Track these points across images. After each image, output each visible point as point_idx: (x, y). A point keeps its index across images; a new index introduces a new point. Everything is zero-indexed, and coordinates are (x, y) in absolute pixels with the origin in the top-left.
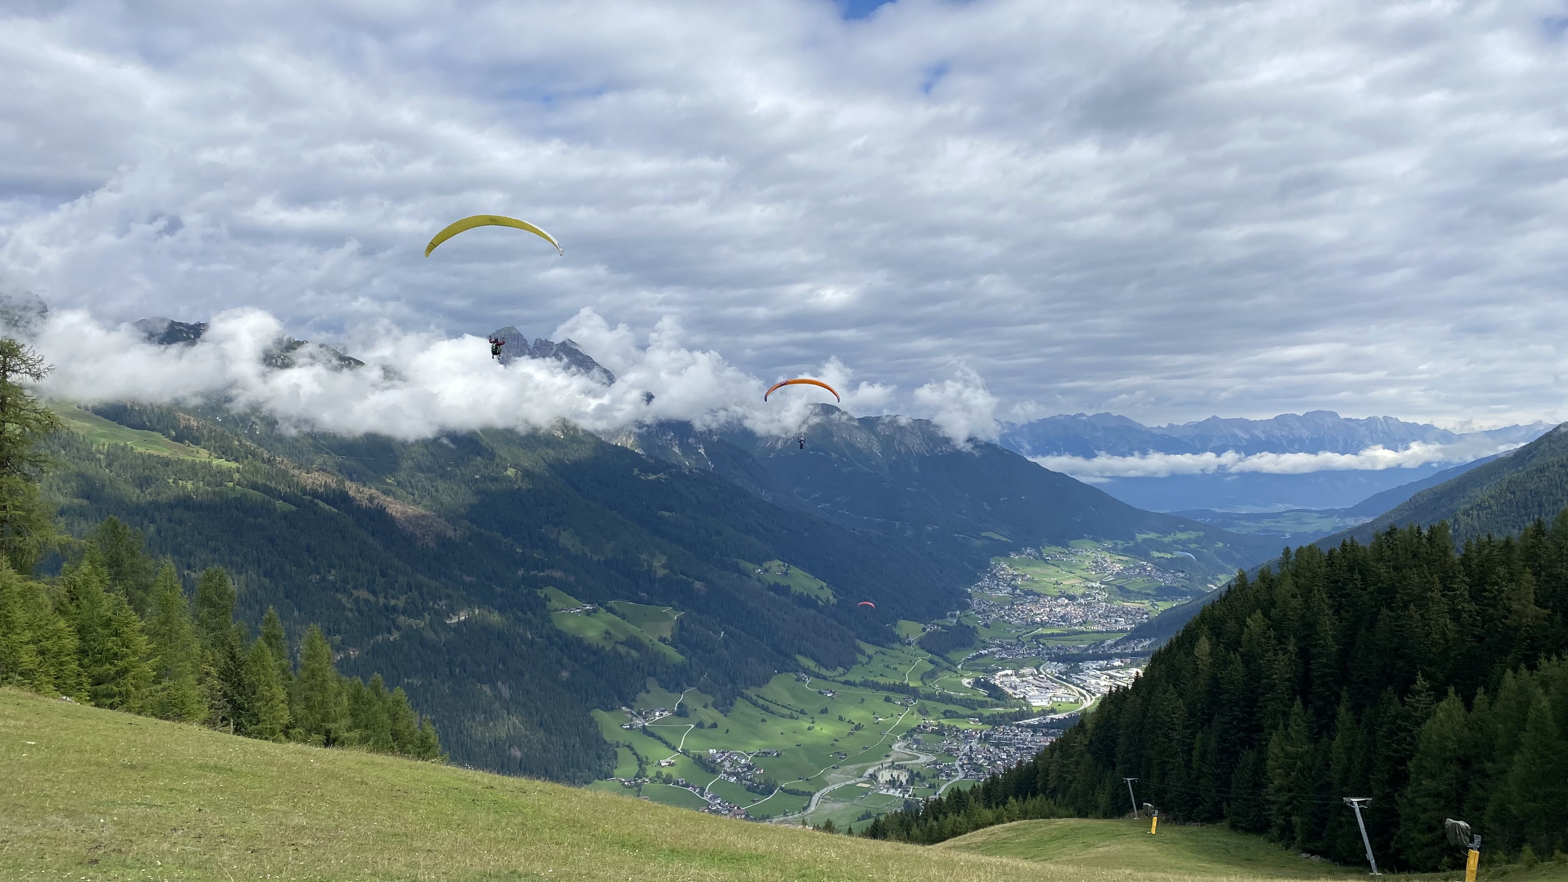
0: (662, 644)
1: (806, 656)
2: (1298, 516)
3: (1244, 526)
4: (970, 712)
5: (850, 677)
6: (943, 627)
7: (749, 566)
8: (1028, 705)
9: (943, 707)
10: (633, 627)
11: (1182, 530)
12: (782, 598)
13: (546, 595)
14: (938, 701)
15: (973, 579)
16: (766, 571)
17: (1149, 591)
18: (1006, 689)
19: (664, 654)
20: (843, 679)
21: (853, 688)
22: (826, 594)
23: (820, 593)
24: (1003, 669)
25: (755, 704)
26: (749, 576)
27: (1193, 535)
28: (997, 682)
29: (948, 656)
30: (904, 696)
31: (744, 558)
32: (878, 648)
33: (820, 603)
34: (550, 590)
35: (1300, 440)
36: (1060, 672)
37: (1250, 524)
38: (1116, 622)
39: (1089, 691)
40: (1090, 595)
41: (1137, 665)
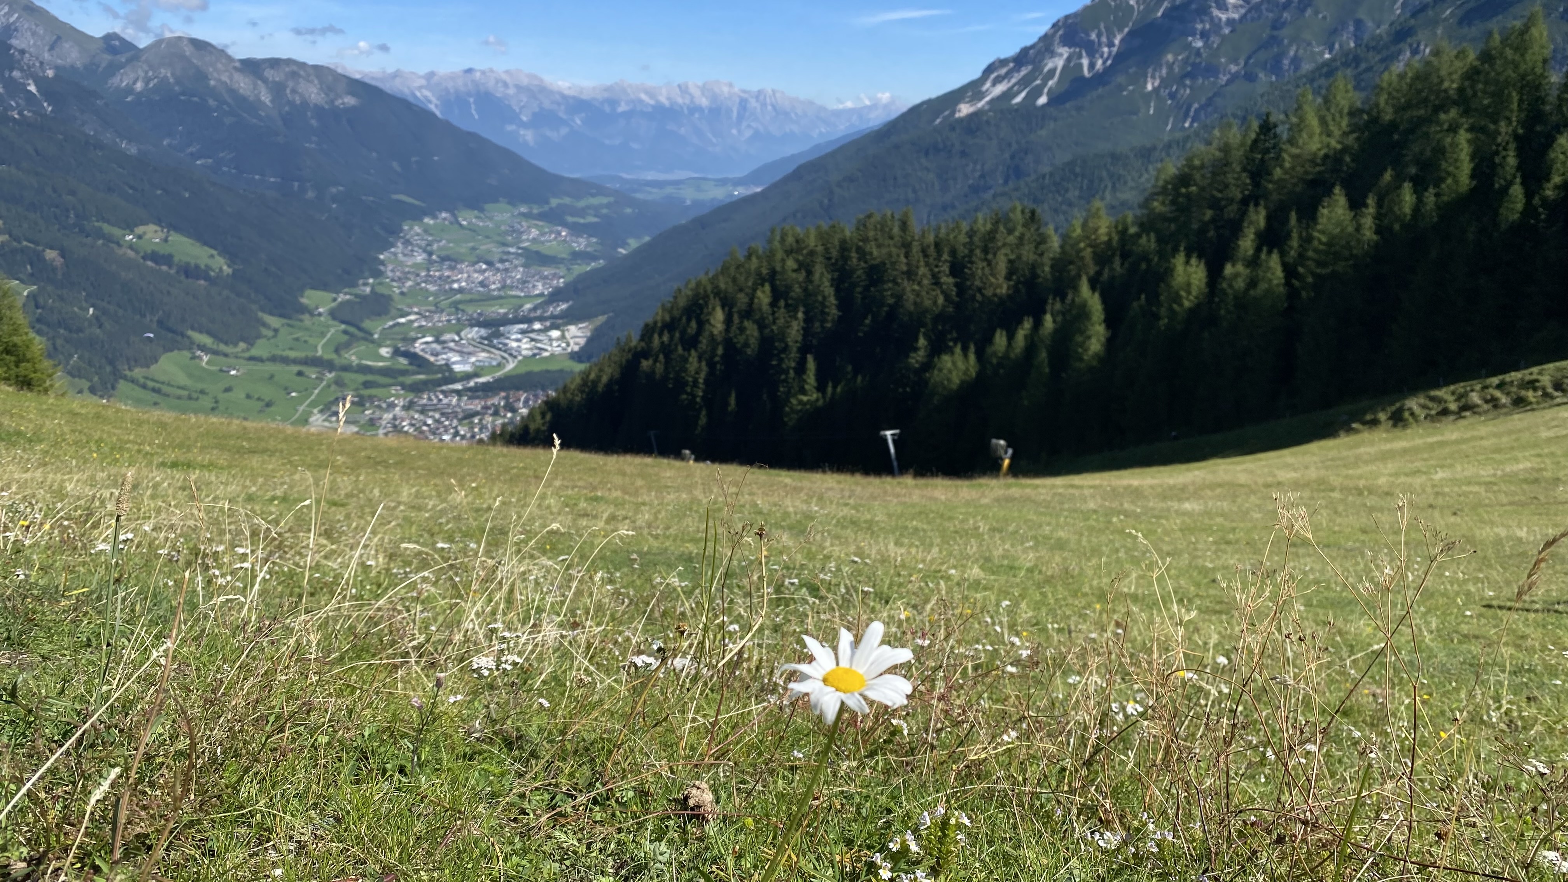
1: (201, 332)
2: (697, 184)
3: (650, 193)
4: (389, 381)
5: (254, 352)
6: (356, 296)
7: (116, 231)
8: (451, 370)
9: (361, 378)
11: (593, 195)
12: (164, 268)
14: (356, 372)
15: (386, 246)
16: (140, 237)
17: (564, 256)
18: (428, 356)
20: (247, 355)
21: (260, 363)
22: (220, 264)
23: (210, 262)
24: (424, 337)
25: (144, 387)
26: (119, 244)
27: (604, 200)
28: (418, 350)
29: (363, 325)
30: (317, 369)
31: (108, 222)
32: (284, 321)
33: (212, 274)
35: (700, 109)
36: (482, 338)
37: (655, 190)
38: (534, 286)
39: (511, 355)
40: (507, 260)
41: (557, 327)
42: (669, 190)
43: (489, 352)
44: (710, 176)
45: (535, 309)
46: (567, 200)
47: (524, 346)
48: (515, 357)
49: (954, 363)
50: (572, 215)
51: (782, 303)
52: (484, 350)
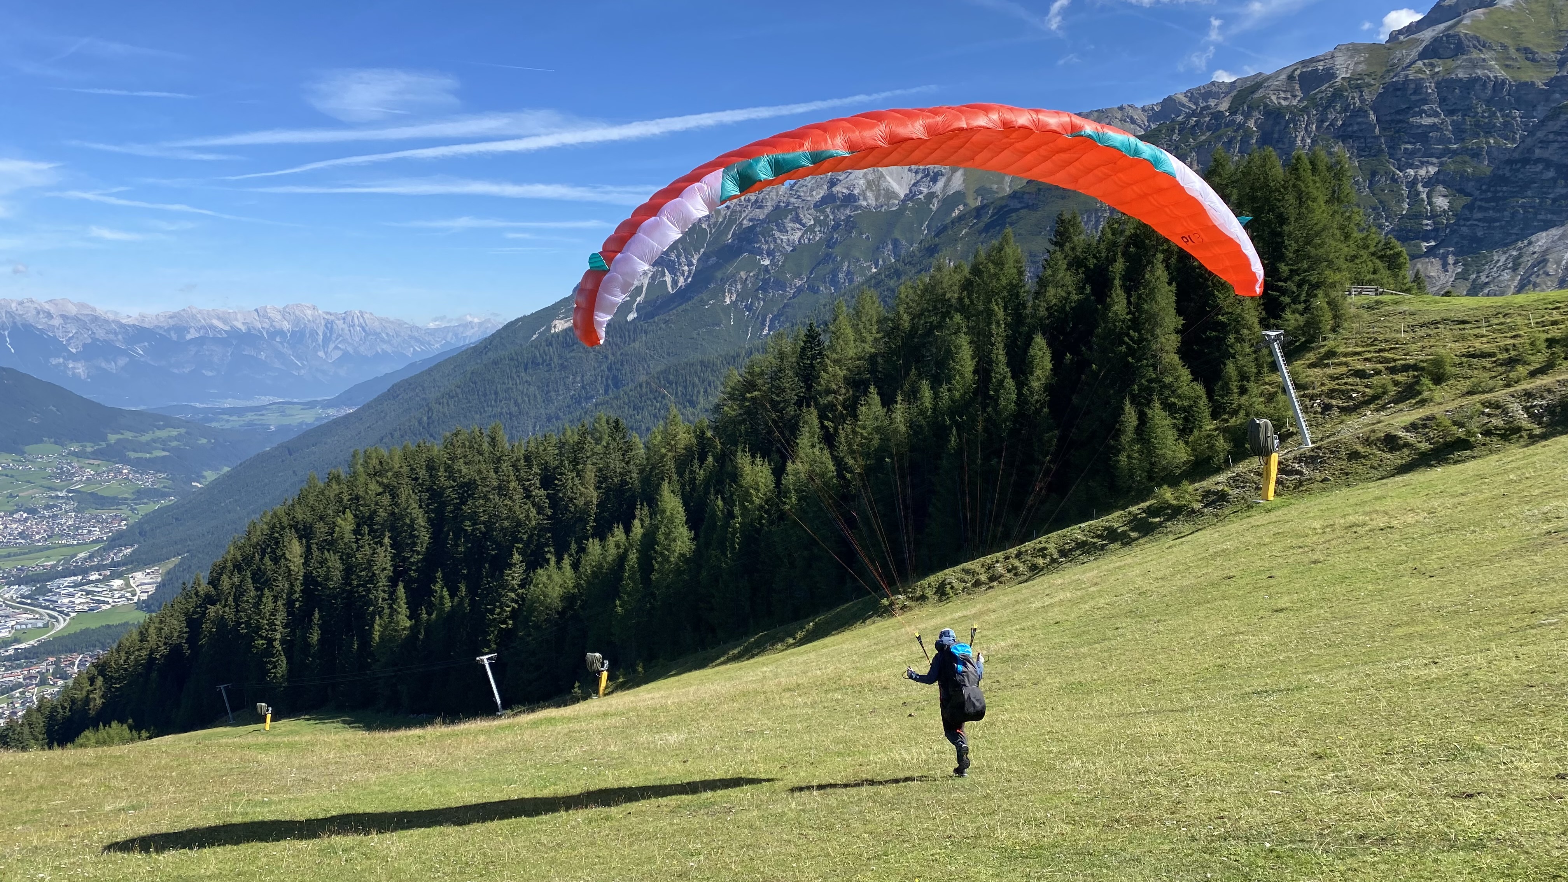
2: (282, 409)
3: (227, 421)
11: (160, 428)
17: (126, 495)
27: (174, 432)
35: (281, 332)
36: (23, 596)
37: (235, 418)
38: (90, 532)
39: (61, 612)
40: (54, 506)
41: (119, 576)
42: (250, 416)
43: (32, 612)
44: (296, 400)
45: (91, 557)
46: (129, 435)
47: (77, 601)
48: (67, 615)
49: (549, 577)
50: (135, 451)
51: (366, 529)
52: (26, 611)
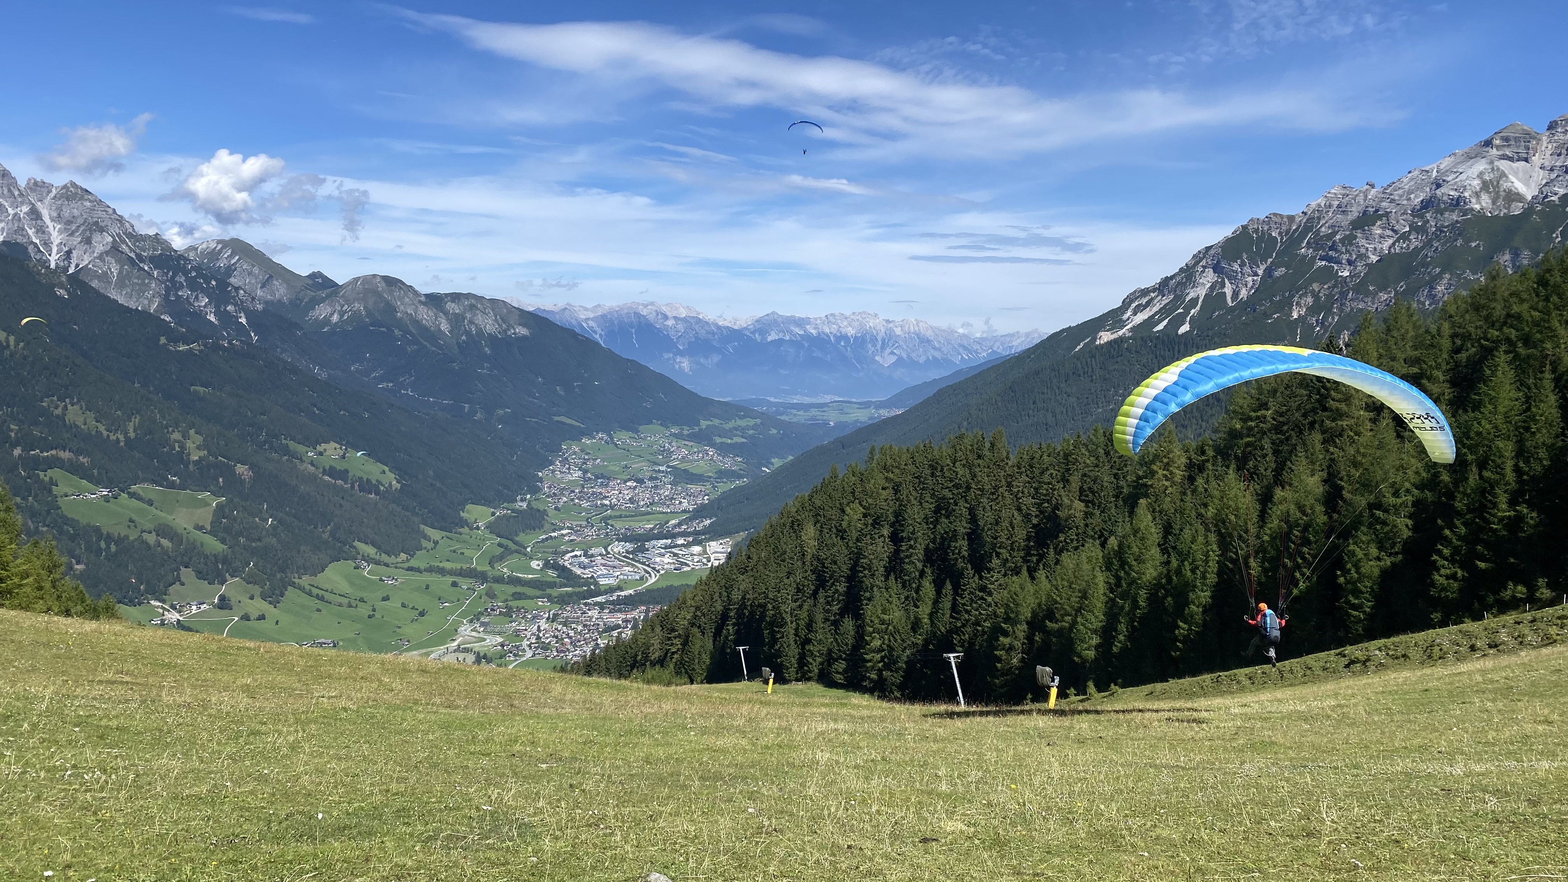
0: (199, 532)
1: (366, 543)
2: (841, 407)
3: (795, 415)
4: (538, 593)
5: (413, 563)
6: (513, 511)
7: (301, 448)
8: (596, 584)
9: (511, 589)
10: (163, 514)
12: (340, 482)
13: (51, 478)
14: (507, 583)
15: (544, 463)
16: (321, 454)
17: (710, 474)
18: (575, 570)
19: (202, 544)
20: (406, 565)
21: (418, 574)
22: (390, 480)
23: (382, 478)
24: (573, 551)
25: (310, 594)
26: (301, 460)
28: (566, 564)
29: (517, 539)
30: (471, 581)
31: (293, 440)
32: (444, 533)
33: (382, 488)
34: (55, 473)
35: (846, 338)
36: (627, 552)
37: (801, 413)
38: (680, 503)
39: (653, 569)
40: (656, 478)
41: (699, 543)
43: (633, 565)
44: (854, 400)
45: (679, 525)
46: (716, 422)
47: (667, 561)
48: (658, 572)
50: (720, 436)
52: (628, 564)
